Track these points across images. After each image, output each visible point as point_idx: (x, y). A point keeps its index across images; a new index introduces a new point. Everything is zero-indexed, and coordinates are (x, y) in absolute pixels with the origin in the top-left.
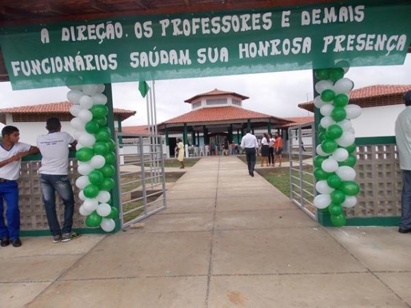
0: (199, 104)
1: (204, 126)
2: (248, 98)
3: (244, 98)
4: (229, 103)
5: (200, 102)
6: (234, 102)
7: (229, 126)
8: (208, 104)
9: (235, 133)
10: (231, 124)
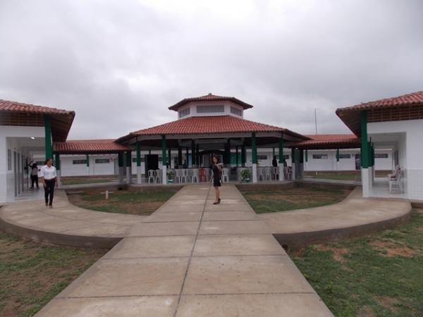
0: (187, 112)
1: (193, 141)
2: (251, 107)
3: (247, 106)
4: (227, 112)
5: (189, 109)
6: (233, 110)
7: (226, 141)
8: (198, 112)
9: (233, 151)
10: (229, 139)
